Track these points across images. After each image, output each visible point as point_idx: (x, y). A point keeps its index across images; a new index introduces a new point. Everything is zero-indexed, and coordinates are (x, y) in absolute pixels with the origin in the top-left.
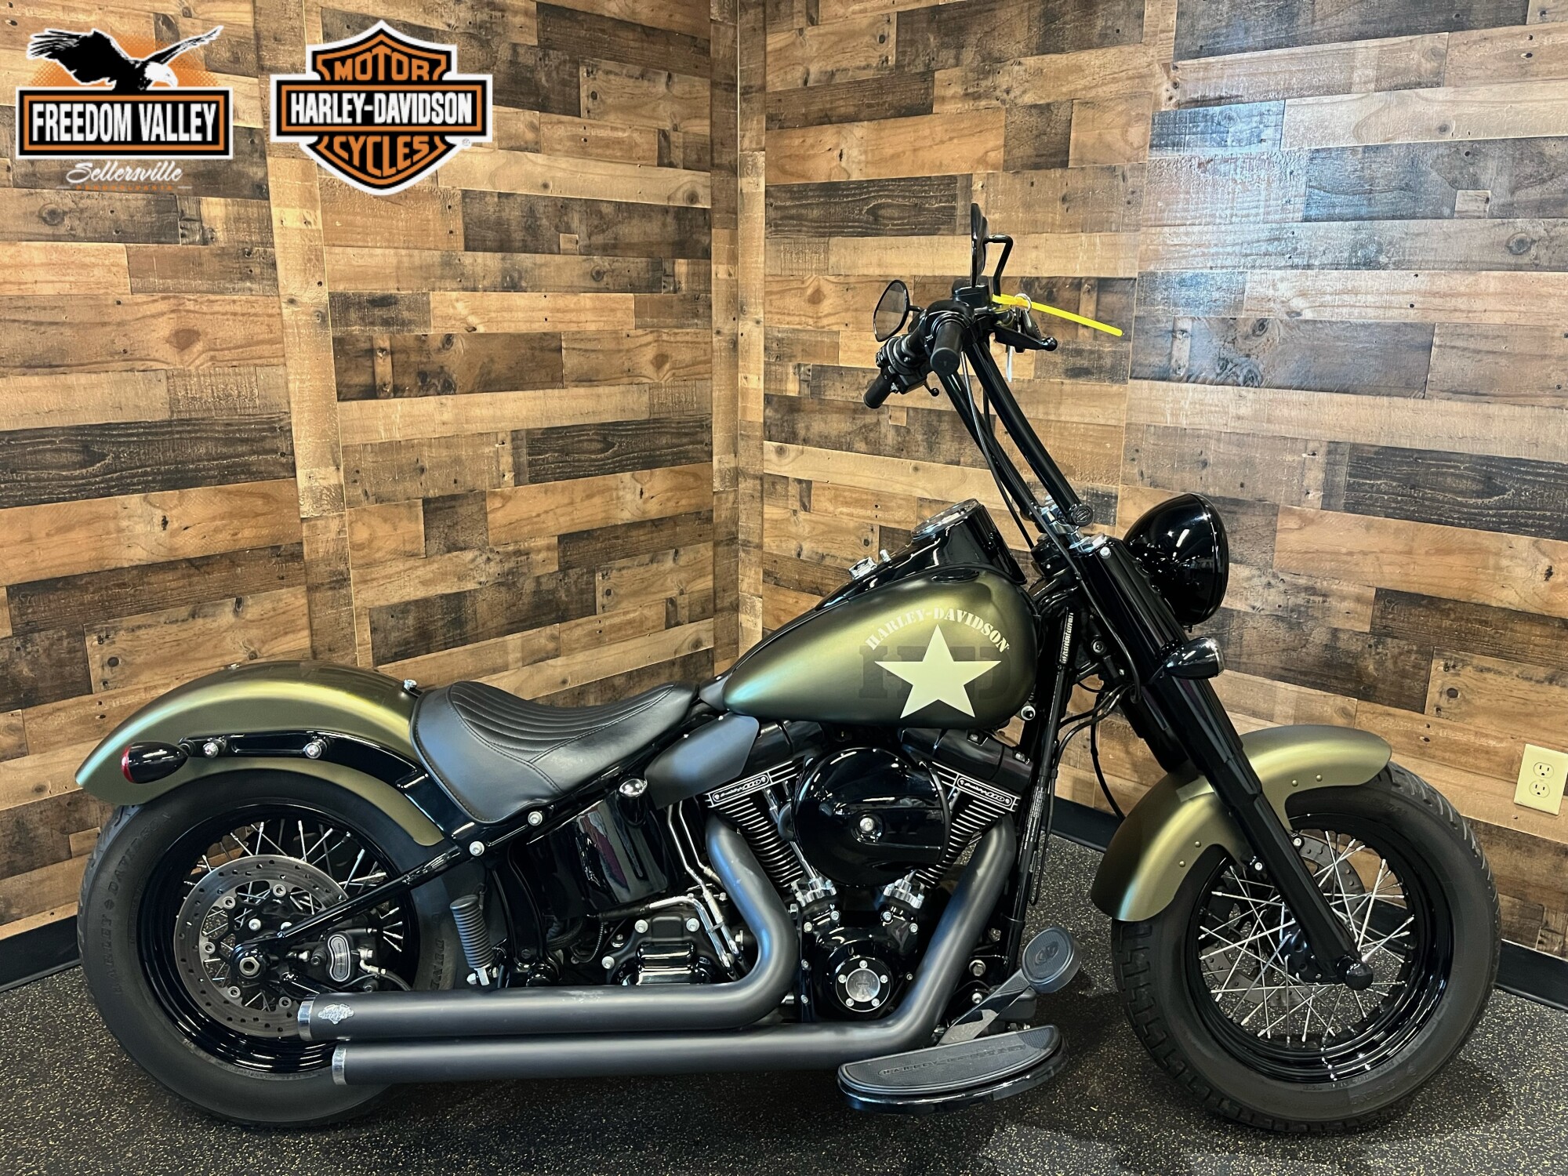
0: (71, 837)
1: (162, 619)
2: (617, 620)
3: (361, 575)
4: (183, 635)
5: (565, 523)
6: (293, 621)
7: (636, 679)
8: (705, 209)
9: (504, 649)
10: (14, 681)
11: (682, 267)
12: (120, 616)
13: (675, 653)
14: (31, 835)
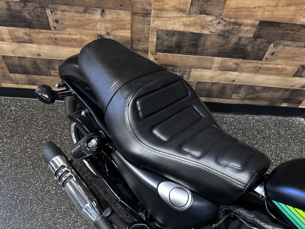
0: (51, 71)
1: (73, 10)
2: (270, 66)
3: (157, 14)
4: (82, 19)
5: (267, 16)
6: (124, 25)
7: (266, 90)
9: (212, 62)
10: (24, 18)
12: (57, 4)
13: (291, 86)
14: (39, 66)
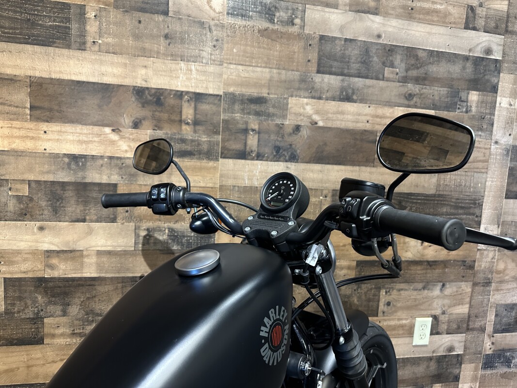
8: (496, 60)
11: (474, 97)
